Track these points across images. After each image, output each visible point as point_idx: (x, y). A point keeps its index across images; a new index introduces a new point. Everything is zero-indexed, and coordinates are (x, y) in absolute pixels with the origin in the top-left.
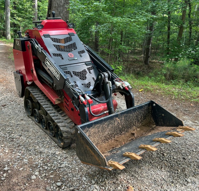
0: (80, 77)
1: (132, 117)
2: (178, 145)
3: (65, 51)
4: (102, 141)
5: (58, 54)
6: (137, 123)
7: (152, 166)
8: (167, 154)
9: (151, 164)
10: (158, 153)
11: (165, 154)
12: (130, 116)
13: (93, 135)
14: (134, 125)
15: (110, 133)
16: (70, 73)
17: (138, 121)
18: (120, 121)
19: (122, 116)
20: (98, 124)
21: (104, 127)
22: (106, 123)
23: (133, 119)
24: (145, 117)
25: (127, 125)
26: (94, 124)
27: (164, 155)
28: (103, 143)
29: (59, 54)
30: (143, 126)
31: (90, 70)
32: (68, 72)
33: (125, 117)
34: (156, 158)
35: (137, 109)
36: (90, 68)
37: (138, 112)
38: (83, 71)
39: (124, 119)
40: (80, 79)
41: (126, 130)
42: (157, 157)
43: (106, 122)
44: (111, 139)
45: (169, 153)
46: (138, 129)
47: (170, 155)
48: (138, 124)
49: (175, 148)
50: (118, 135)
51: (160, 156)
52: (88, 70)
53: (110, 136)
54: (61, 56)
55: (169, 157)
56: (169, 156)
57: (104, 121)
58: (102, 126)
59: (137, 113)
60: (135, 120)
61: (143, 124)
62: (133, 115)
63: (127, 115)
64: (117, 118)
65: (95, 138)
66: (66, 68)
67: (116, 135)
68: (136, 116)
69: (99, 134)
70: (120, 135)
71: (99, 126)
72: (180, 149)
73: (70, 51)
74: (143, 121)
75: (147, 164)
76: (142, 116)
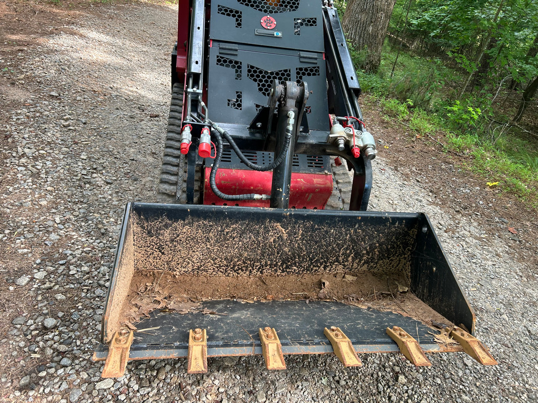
0: (264, 85)
1: (335, 238)
2: (468, 371)
3: (258, 6)
4: (217, 267)
5: (231, 11)
6: (350, 259)
7: (333, 392)
8: (409, 381)
9: (333, 386)
10: (384, 366)
11: (402, 379)
12: (327, 232)
13: (187, 244)
14: (337, 260)
15: (246, 255)
16: (240, 67)
17: (358, 255)
18: (290, 235)
19: (295, 223)
20: (205, 219)
21: (227, 233)
22: (234, 226)
23: (338, 245)
24: (386, 254)
25: (311, 253)
26: (192, 215)
27: (397, 379)
28: (220, 273)
29: (237, 12)
30: (374, 274)
31: (304, 74)
32: (236, 62)
33: (306, 230)
34: (365, 377)
35: (361, 221)
36: (306, 69)
37: (363, 231)
38: (280, 71)
39: (302, 235)
40: (260, 90)
41: (305, 264)
42: (372, 376)
43: (237, 222)
44: (251, 272)
45: (418, 380)
46: (349, 278)
47: (412, 390)
48: (355, 265)
49: (448, 375)
50: (276, 270)
51: (383, 377)
52: (298, 73)
53: (244, 263)
54: (240, 16)
55: (407, 392)
56: (410, 392)
57: (230, 218)
58: (220, 229)
59: (355, 231)
60: (347, 249)
61: (376, 270)
62: (341, 234)
63: (316, 227)
64: (278, 224)
65: (194, 251)
66: (236, 50)
67: (268, 267)
68: (352, 240)
69: (209, 246)
70: (283, 271)
71: (210, 226)
72: (461, 387)
73: (271, 12)
74: (376, 263)
75: (324, 381)
76: (376, 247)
